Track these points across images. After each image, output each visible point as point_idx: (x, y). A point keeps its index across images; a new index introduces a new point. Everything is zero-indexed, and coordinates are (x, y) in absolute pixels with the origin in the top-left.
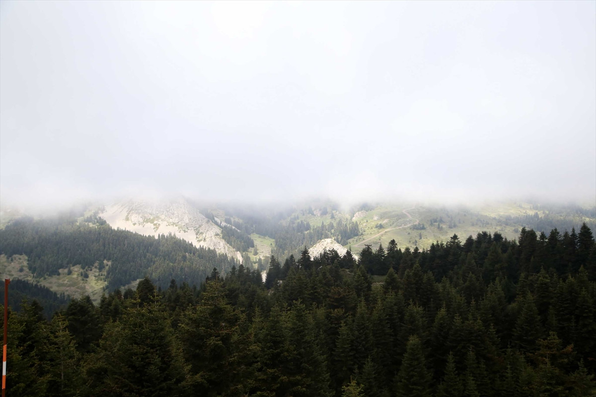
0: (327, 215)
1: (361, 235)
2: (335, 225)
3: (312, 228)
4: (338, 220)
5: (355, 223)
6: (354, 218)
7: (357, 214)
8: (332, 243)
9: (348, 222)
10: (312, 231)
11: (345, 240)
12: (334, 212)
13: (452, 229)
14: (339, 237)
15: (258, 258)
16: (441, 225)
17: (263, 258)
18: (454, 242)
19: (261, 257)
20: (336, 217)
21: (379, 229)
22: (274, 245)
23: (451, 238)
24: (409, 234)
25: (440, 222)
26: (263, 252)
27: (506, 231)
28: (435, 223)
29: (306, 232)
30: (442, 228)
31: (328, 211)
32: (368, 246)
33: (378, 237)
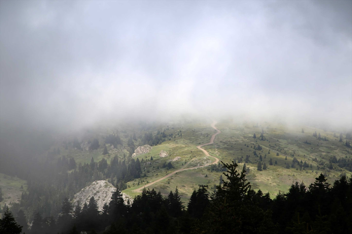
0: (98, 150)
1: (143, 177)
2: (109, 163)
3: (78, 166)
4: (113, 156)
5: (136, 160)
6: (135, 154)
7: (138, 149)
8: (106, 186)
9: (127, 160)
10: (77, 170)
11: (123, 182)
12: (107, 145)
13: (261, 172)
14: (114, 179)
15: (3, 206)
16: (247, 166)
17: (9, 206)
18: (321, 186)
19: (7, 205)
20: (109, 152)
21: (167, 169)
22: (25, 189)
23: (317, 179)
24: (206, 176)
25: (246, 162)
26: (9, 198)
27: (330, 176)
28: (240, 164)
29: (70, 172)
30: (248, 169)
31: (100, 143)
32: (203, 186)
33: (167, 180)
